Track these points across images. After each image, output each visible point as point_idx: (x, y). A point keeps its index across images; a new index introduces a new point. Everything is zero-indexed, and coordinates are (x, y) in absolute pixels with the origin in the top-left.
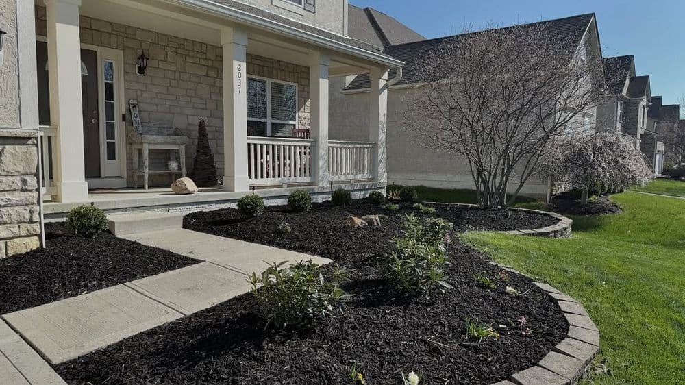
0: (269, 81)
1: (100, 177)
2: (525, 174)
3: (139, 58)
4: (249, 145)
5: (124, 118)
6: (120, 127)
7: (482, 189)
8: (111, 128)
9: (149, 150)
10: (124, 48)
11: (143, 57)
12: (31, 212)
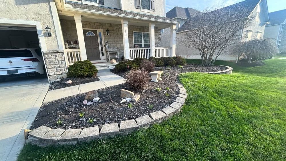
0: (143, 32)
1: (100, 60)
2: (218, 54)
3: (107, 31)
4: (130, 50)
5: (105, 46)
6: (104, 48)
7: (204, 58)
8: (102, 48)
9: (110, 53)
10: (103, 28)
11: (107, 30)
12: (64, 69)
